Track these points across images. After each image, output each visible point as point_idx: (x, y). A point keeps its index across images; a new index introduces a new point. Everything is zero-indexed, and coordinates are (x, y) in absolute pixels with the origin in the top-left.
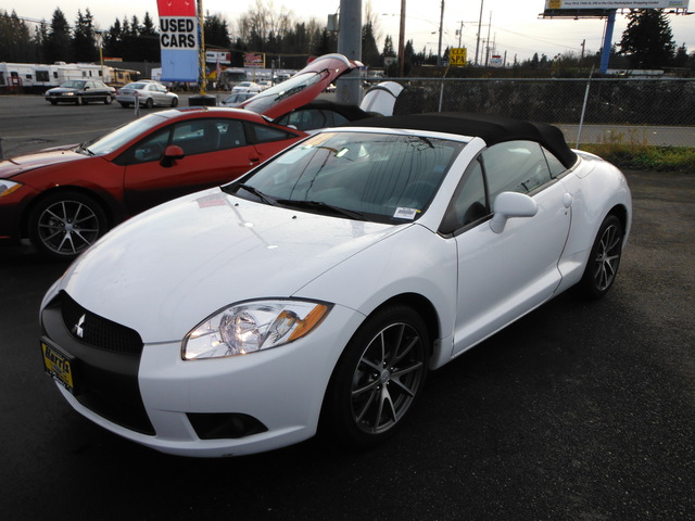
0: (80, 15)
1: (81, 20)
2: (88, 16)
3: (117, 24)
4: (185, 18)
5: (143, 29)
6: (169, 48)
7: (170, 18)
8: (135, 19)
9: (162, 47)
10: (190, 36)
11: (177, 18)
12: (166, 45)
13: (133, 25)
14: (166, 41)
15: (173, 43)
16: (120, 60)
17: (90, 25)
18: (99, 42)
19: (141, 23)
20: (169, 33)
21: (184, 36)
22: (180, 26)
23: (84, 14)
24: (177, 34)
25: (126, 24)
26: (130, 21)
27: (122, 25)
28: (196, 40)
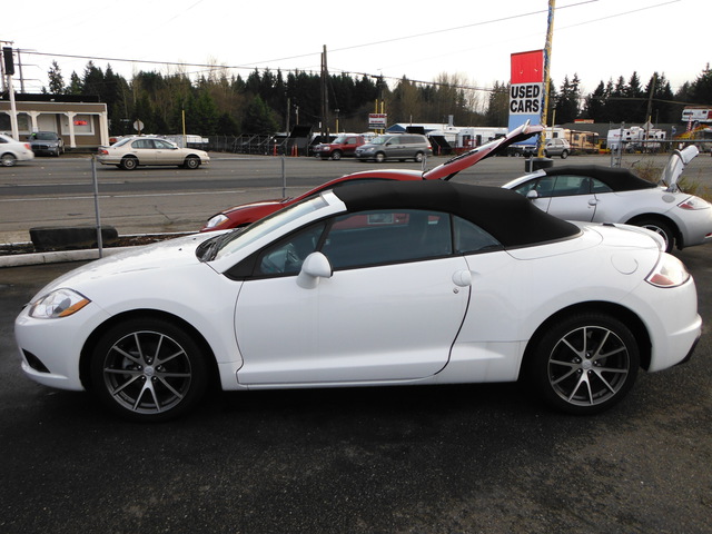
0: (567, 80)
1: (566, 85)
2: (576, 80)
3: (602, 85)
4: (533, 84)
5: (628, 89)
6: (516, 113)
7: (520, 85)
8: (621, 80)
9: (511, 113)
10: (536, 101)
11: (525, 85)
12: (514, 111)
13: (618, 86)
14: (514, 106)
15: (521, 109)
16: (592, 122)
17: (575, 89)
18: (582, 104)
19: (627, 84)
20: (518, 99)
21: (530, 101)
22: (528, 91)
23: (571, 79)
24: (524, 99)
25: (610, 84)
26: (616, 82)
27: (605, 87)
28: (539, 105)
